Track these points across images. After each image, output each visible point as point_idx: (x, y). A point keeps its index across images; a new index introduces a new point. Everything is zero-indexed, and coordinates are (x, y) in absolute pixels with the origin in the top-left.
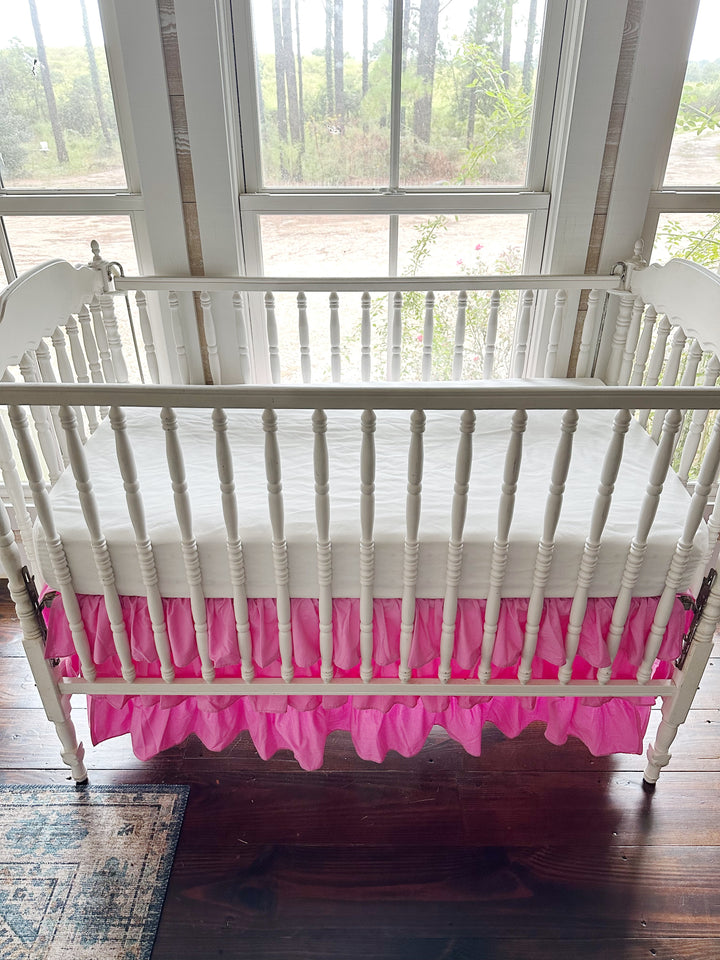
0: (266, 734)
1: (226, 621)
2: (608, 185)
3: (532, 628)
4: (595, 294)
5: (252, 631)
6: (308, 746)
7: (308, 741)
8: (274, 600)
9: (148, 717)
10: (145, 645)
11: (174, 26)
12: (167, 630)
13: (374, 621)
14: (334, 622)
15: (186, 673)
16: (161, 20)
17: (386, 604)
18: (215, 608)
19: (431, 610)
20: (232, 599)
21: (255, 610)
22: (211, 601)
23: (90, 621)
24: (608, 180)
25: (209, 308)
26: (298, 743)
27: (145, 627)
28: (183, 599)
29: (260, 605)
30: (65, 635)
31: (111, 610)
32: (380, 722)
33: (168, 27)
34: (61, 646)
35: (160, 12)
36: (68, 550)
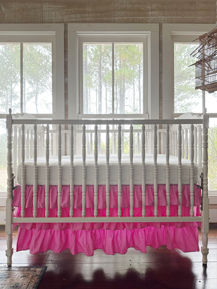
0: (75, 243)
1: (67, 192)
2: (161, 111)
3: (155, 194)
4: (162, 133)
5: (74, 196)
6: (89, 247)
7: (89, 245)
8: (81, 186)
9: (37, 236)
10: (42, 201)
11: (67, 81)
12: (49, 196)
13: (110, 192)
14: (98, 192)
15: (52, 214)
16: (65, 80)
17: (113, 187)
18: (64, 188)
19: (126, 189)
20: (69, 185)
21: (76, 188)
22: (63, 186)
23: (27, 193)
24: (161, 110)
25: (69, 137)
26: (85, 245)
27: (43, 195)
28: (55, 186)
29: (77, 187)
30: (19, 198)
31: (34, 189)
32: (112, 237)
33: (66, 81)
34: (17, 203)
35: (65, 79)
36: (26, 168)
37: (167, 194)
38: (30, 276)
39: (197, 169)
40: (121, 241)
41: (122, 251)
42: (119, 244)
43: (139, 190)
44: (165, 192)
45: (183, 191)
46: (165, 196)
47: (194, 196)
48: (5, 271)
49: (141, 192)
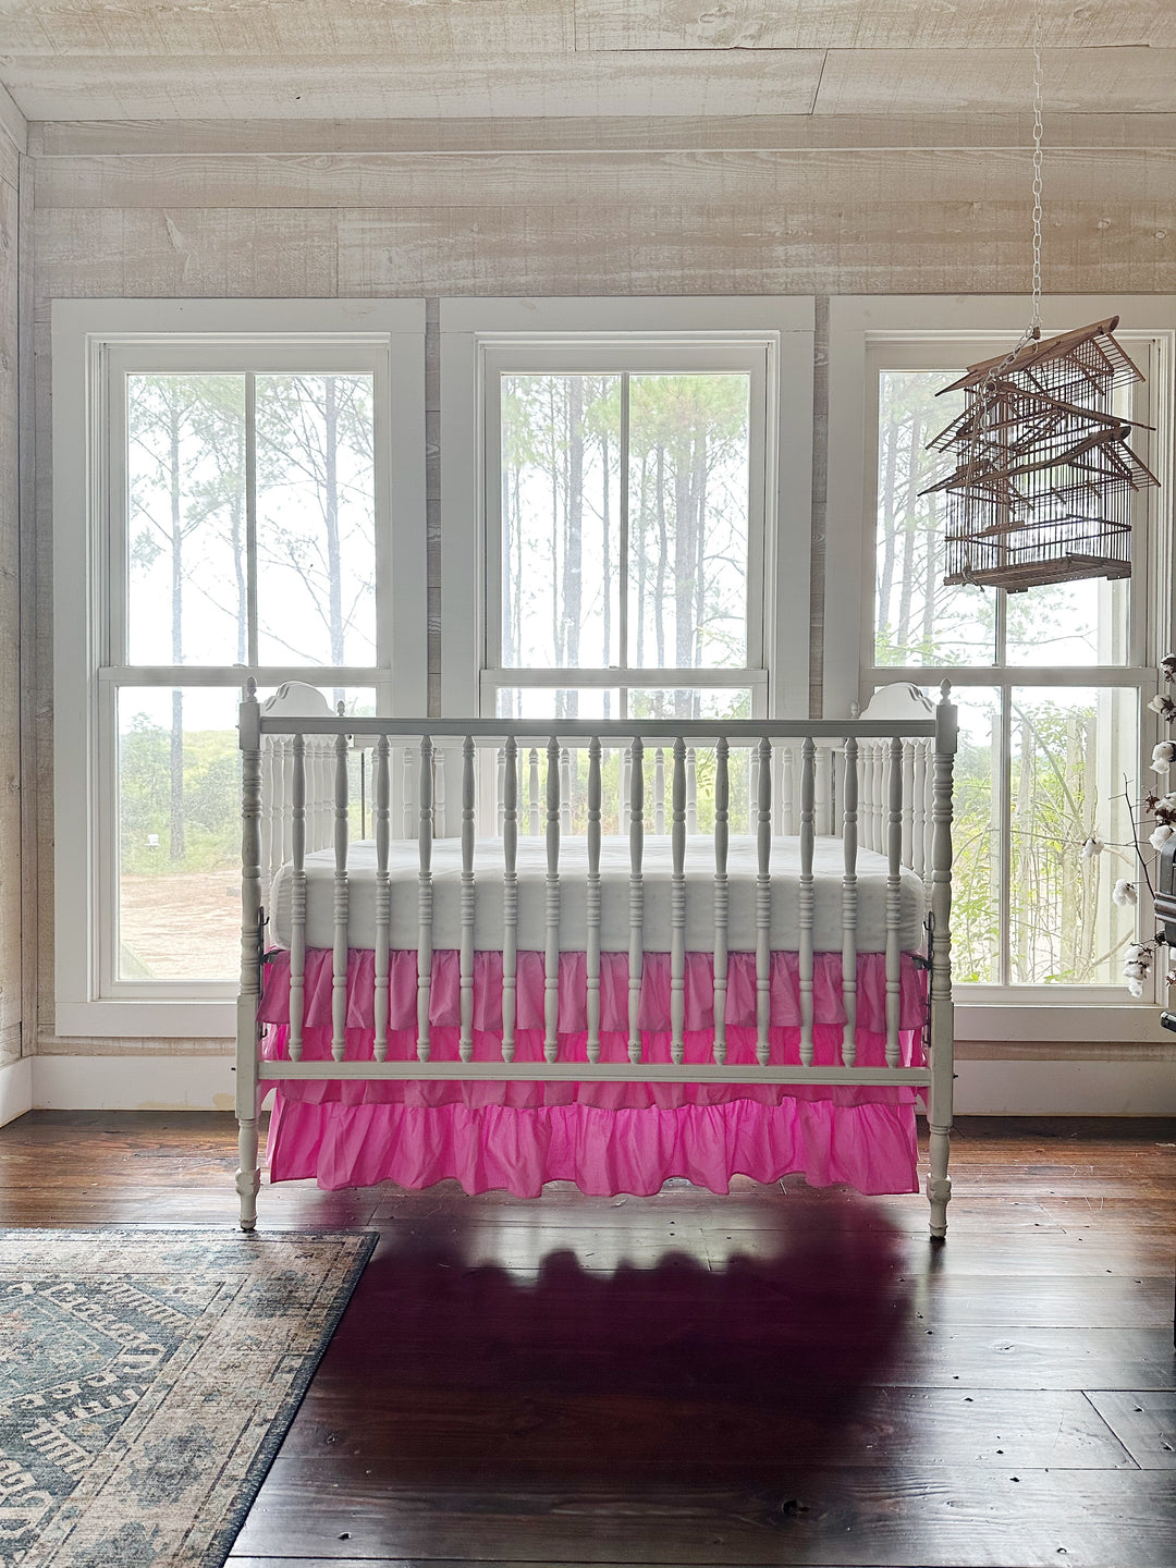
0: (477, 1156)
1: (450, 975)
2: (820, 661)
3: (761, 984)
4: (820, 752)
5: (475, 988)
6: (525, 1166)
7: (526, 1159)
8: (501, 952)
9: (345, 1126)
10: (364, 1005)
11: (439, 537)
12: (389, 987)
13: (601, 976)
14: (560, 976)
15: (398, 1049)
16: (428, 532)
17: (613, 958)
18: (442, 959)
19: (659, 965)
20: (459, 952)
21: (480, 964)
22: (437, 953)
23: (312, 977)
24: (819, 656)
25: (442, 764)
26: (513, 1160)
27: (367, 983)
28: (409, 952)
29: (486, 957)
30: (281, 994)
31: (337, 962)
32: (609, 1135)
33: (433, 538)
34: (275, 1010)
35: (428, 527)
36: (309, 888)
37: (804, 984)
38: (328, 1255)
39: (914, 899)
40: (639, 1150)
41: (644, 1182)
42: (633, 1162)
43: (704, 969)
44: (795, 976)
45: (859, 976)
46: (797, 991)
47: (901, 993)
48: (239, 1242)
49: (713, 978)
